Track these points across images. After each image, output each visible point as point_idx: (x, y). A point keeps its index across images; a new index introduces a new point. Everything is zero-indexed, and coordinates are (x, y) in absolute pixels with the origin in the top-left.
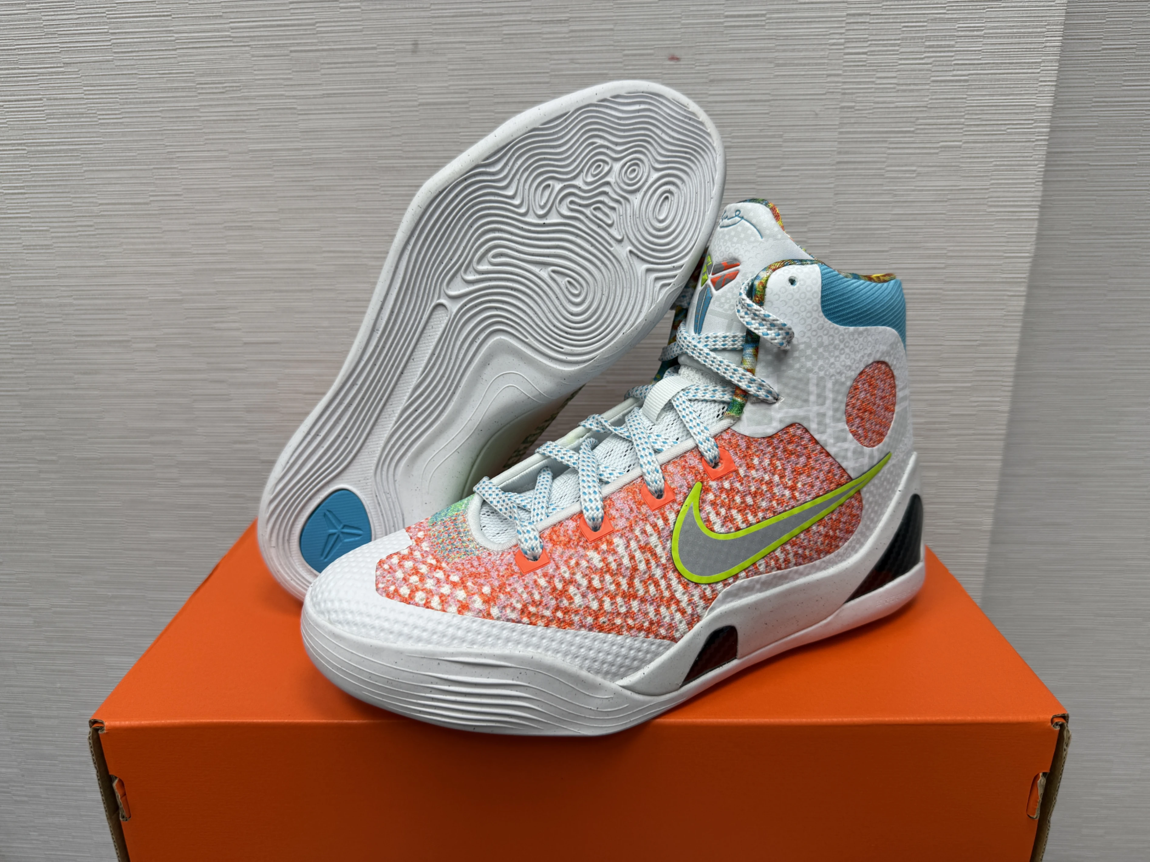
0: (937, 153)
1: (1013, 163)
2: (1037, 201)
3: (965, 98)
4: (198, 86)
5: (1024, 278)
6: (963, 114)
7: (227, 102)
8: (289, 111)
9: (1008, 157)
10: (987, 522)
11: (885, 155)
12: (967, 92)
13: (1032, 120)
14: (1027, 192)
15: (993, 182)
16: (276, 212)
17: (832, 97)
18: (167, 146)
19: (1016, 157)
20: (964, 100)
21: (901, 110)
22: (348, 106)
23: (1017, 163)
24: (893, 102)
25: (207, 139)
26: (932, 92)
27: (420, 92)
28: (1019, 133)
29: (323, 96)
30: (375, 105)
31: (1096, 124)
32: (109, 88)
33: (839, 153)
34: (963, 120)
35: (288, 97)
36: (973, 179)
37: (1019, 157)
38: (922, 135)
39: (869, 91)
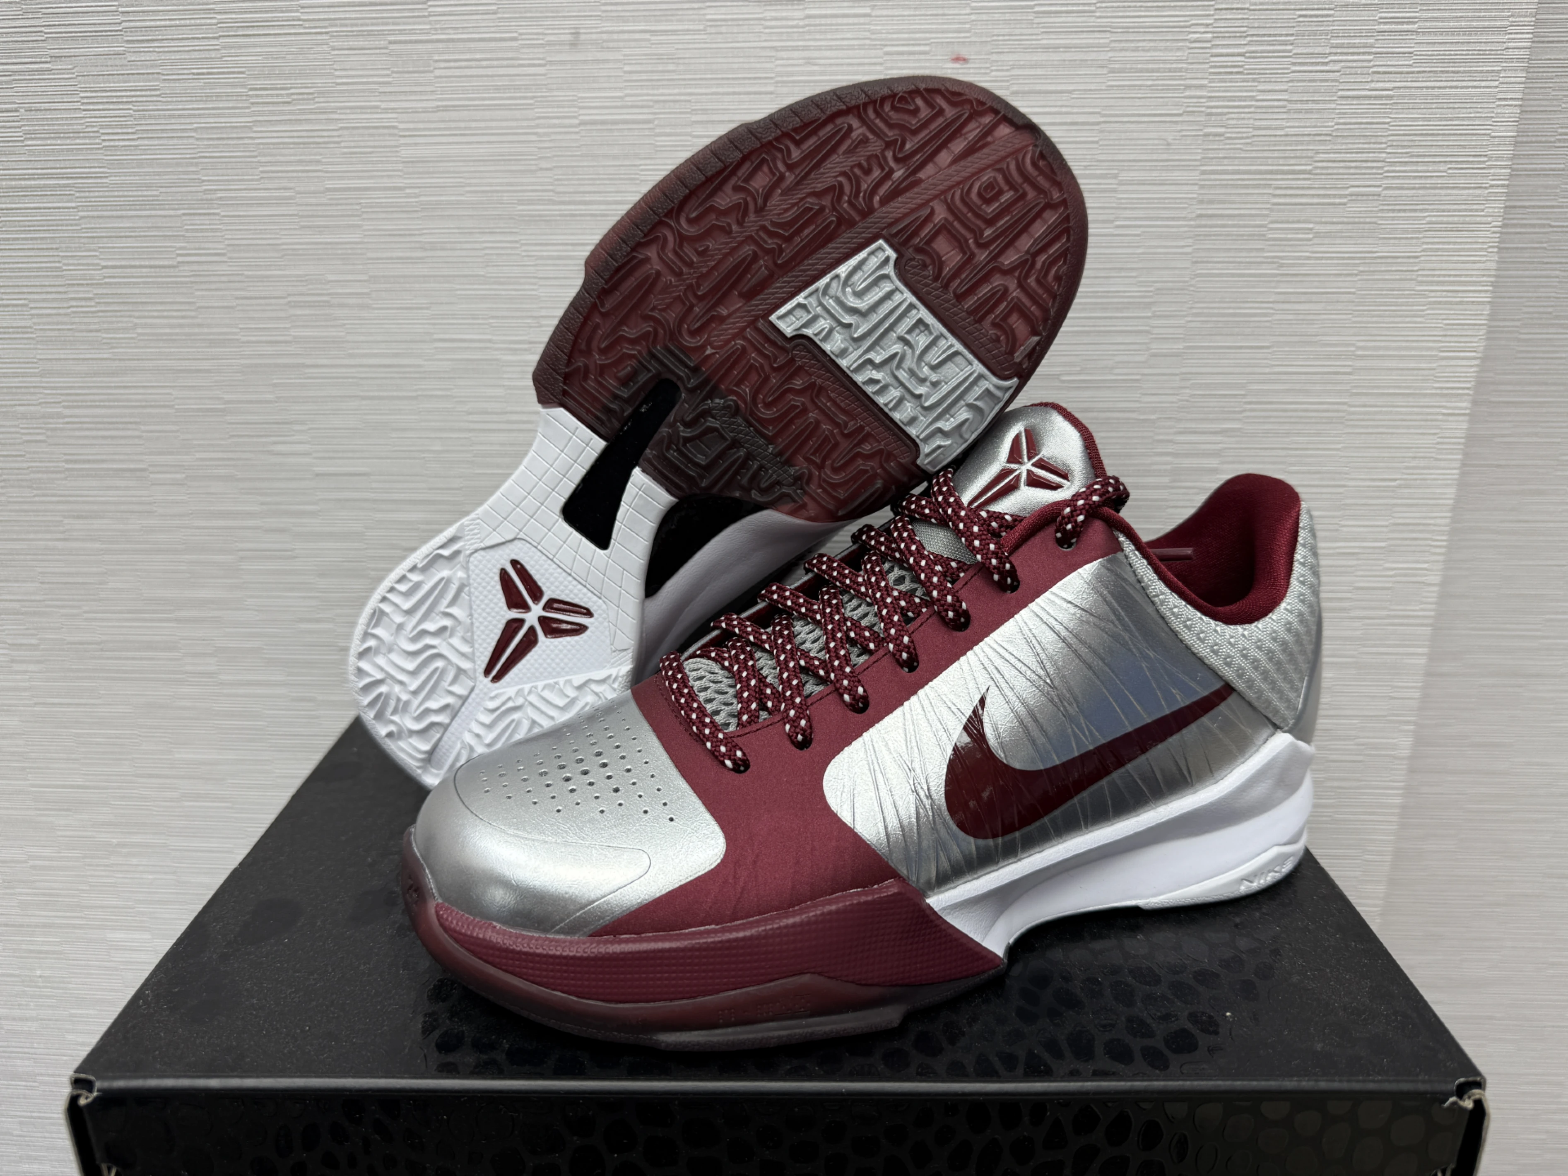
0: (1345, 204)
1: (1456, 219)
2: (1489, 276)
3: (1388, 123)
4: (250, 93)
5: (1468, 388)
6: (1384, 146)
7: (293, 117)
8: (386, 131)
10: (1404, 745)
11: (1269, 206)
12: (1391, 113)
13: (1486, 156)
14: (1474, 262)
15: (1425, 246)
16: (365, 281)
17: (1191, 118)
18: (204, 181)
20: (1386, 126)
21: (1294, 139)
22: (474, 124)
24: (1282, 128)
25: (262, 172)
26: (1339, 113)
27: (581, 105)
28: (1465, 176)
29: (437, 109)
30: (514, 124)
32: (119, 94)
33: (1201, 202)
34: (1384, 155)
35: (386, 110)
36: (1396, 242)
37: (1465, 210)
39: (1247, 110)
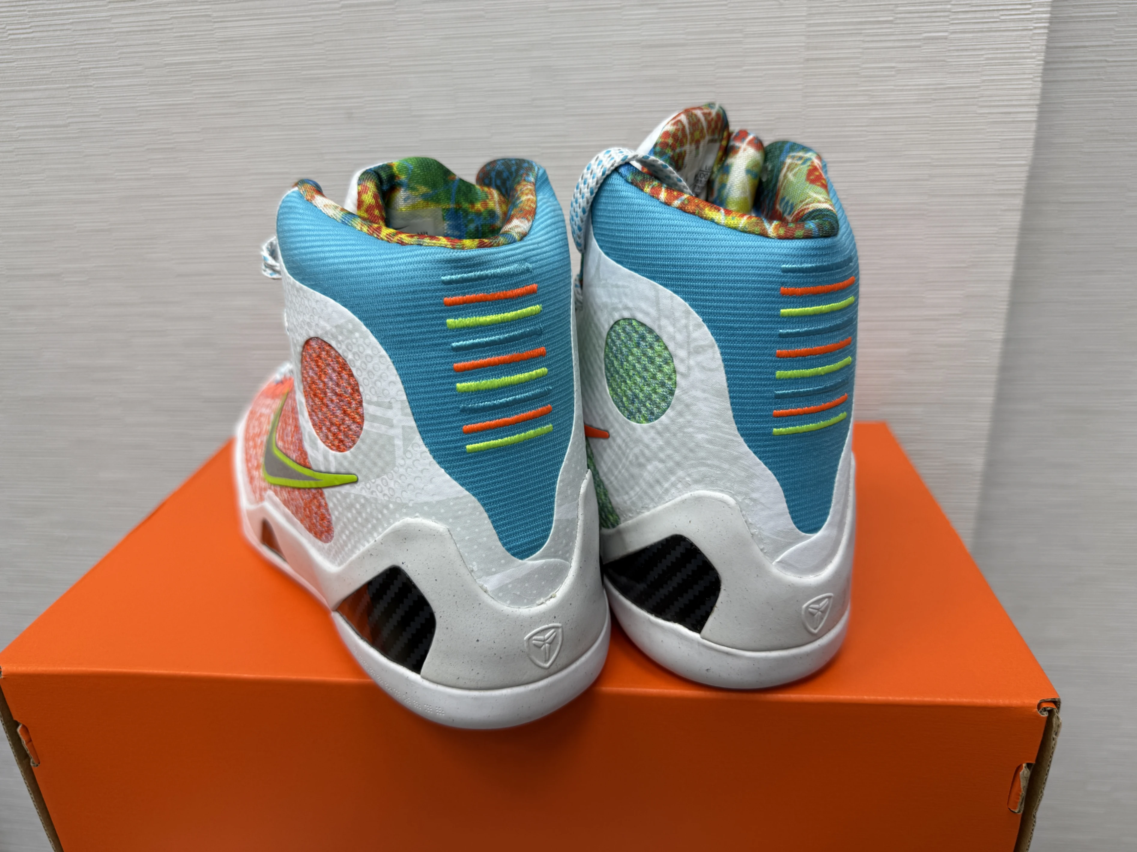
9: (1001, 49)
19: (1010, 48)
23: (1012, 55)
38: (902, 25)
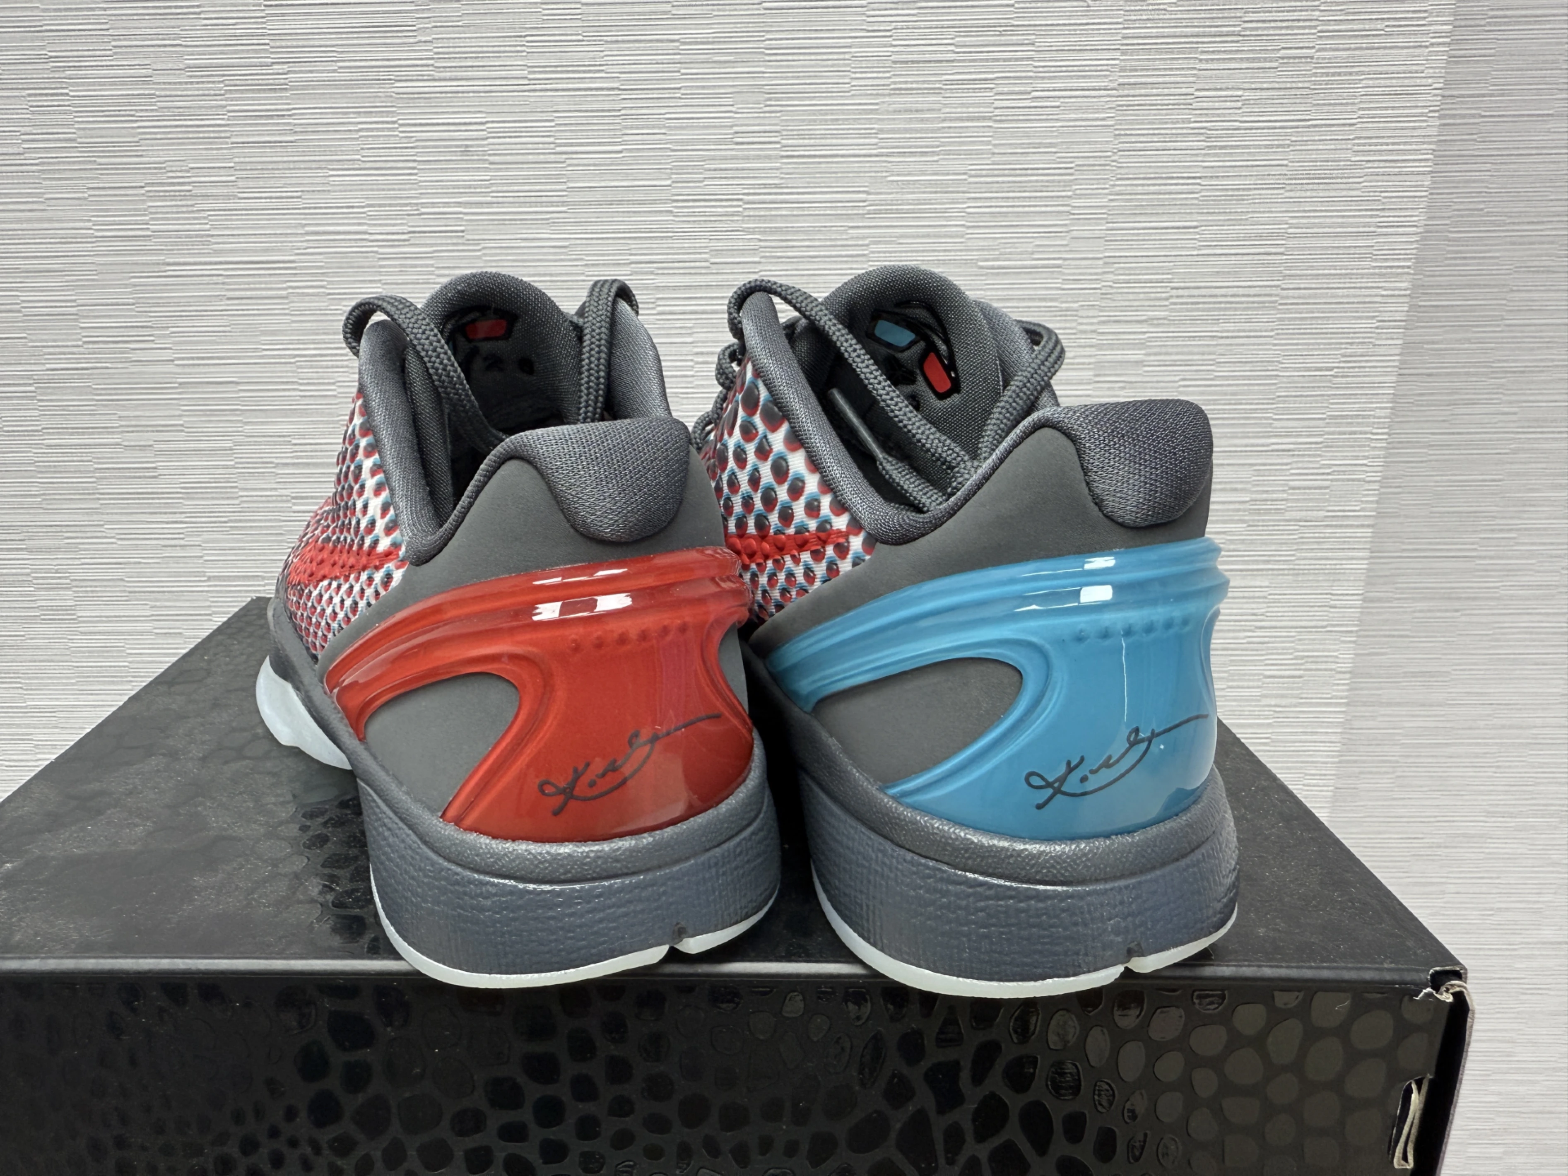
9: (1386, 72)
19: (1397, 72)
31: (1493, 51)
38: (1253, 39)
